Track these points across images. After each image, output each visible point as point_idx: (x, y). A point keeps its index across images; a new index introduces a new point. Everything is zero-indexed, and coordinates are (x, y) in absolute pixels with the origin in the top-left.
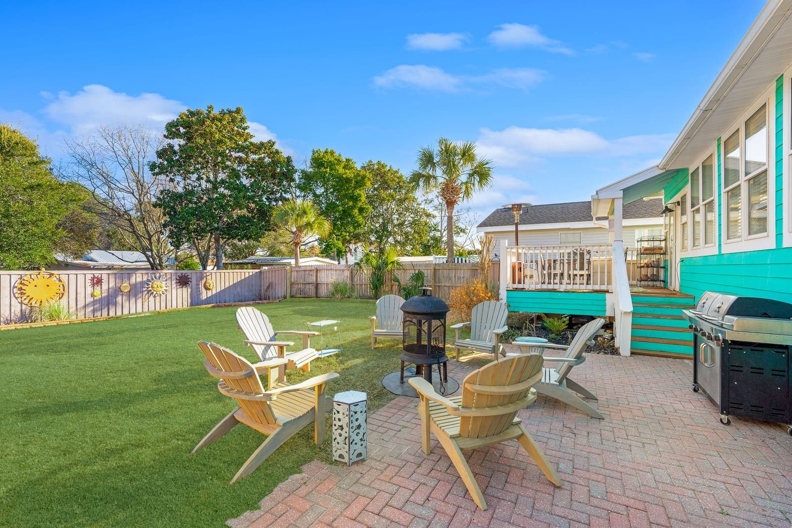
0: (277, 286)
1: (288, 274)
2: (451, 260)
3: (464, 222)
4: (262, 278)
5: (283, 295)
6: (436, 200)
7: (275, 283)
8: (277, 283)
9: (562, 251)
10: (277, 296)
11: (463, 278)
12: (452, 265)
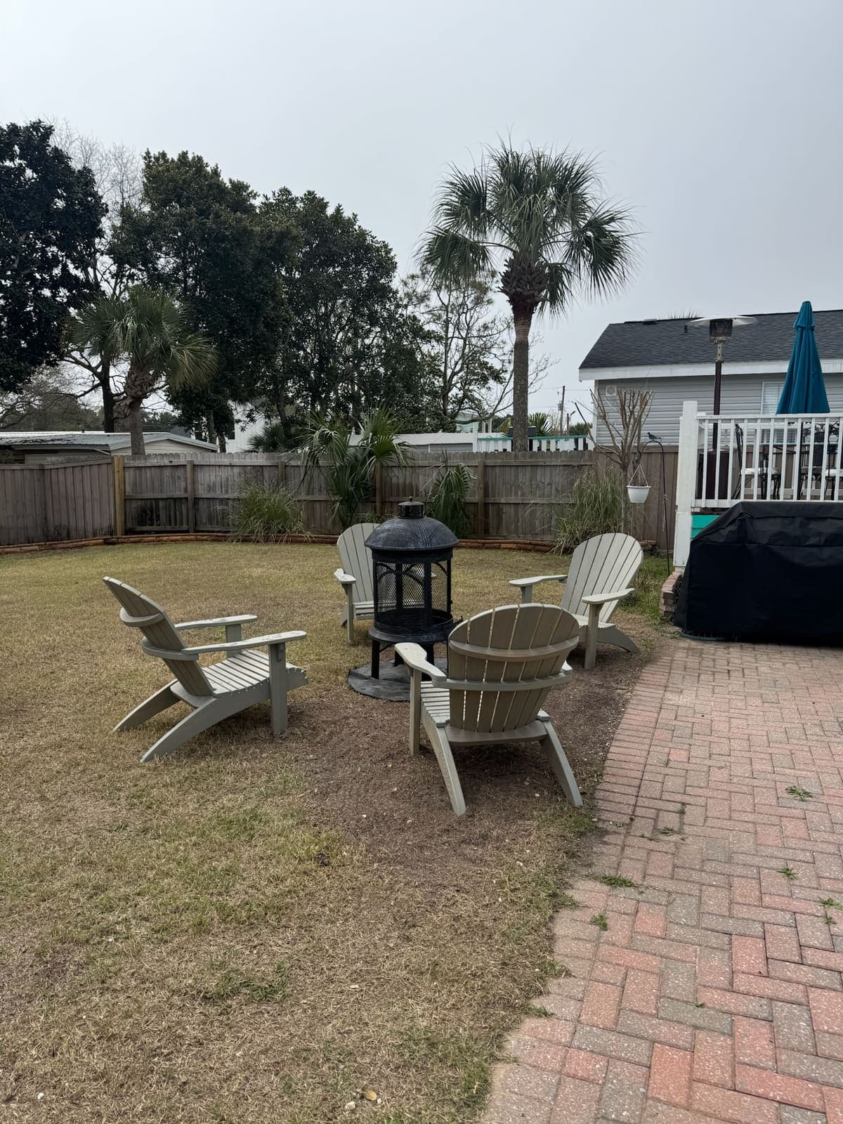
0: (88, 505)
1: (116, 475)
2: (522, 446)
3: (499, 353)
4: (48, 484)
5: (105, 525)
6: (434, 294)
7: (84, 497)
8: (88, 495)
9: (766, 426)
10: (90, 528)
11: (550, 484)
12: (524, 456)
